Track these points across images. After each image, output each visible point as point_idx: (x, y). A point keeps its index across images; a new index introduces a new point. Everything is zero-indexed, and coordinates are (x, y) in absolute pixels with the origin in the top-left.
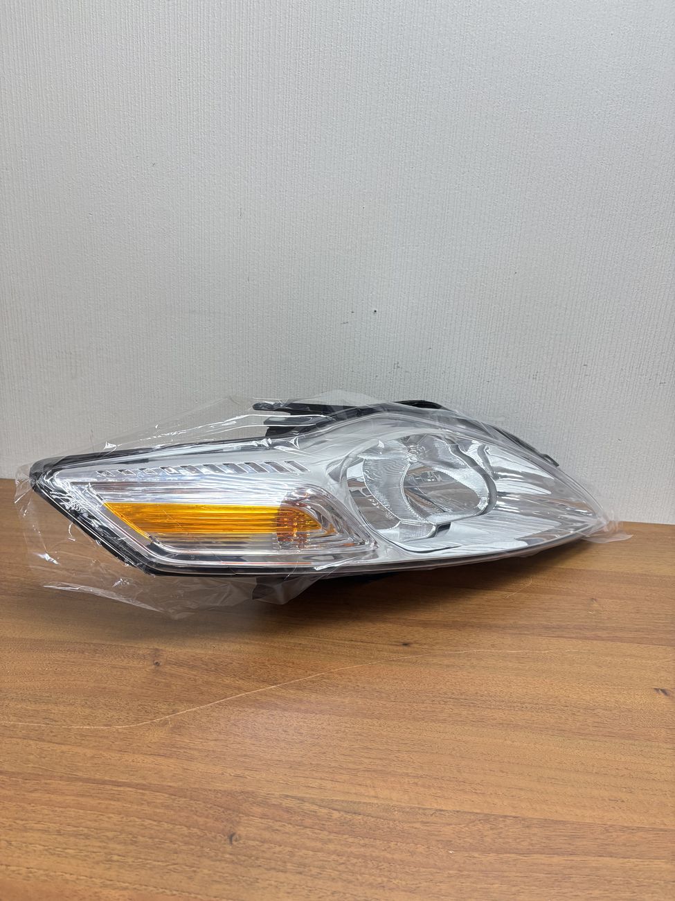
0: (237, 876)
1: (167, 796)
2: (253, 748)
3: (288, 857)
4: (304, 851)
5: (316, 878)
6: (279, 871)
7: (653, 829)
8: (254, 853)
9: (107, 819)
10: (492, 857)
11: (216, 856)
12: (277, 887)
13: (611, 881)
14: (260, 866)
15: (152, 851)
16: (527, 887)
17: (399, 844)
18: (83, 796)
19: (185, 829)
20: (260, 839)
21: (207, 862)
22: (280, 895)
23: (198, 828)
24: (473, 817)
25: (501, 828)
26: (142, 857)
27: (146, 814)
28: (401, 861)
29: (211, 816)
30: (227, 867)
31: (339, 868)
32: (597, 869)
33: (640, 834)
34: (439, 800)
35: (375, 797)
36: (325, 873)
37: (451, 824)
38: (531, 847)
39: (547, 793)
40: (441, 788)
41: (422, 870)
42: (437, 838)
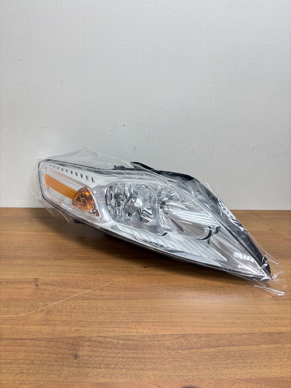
0: (79, 372)
1: (46, 342)
2: (83, 317)
3: (101, 362)
4: (109, 359)
5: (114, 369)
6: (97, 368)
8: (86, 362)
9: (19, 355)
10: (186, 351)
11: (70, 365)
12: (97, 375)
13: (234, 356)
14: (89, 367)
15: (41, 366)
16: (201, 362)
17: (148, 351)
18: (7, 346)
19: (55, 355)
20: (88, 356)
21: (65, 368)
22: (99, 378)
23: (61, 354)
24: (178, 336)
25: (189, 339)
26: (37, 369)
27: (37, 351)
28: (149, 357)
29: (66, 348)
30: (75, 369)
31: (124, 364)
32: (229, 352)
33: (245, 336)
34: (163, 330)
35: (137, 332)
36: (118, 366)
37: (168, 340)
38: (202, 346)
39: (207, 323)
40: (164, 326)
41: (158, 360)
42: (164, 346)
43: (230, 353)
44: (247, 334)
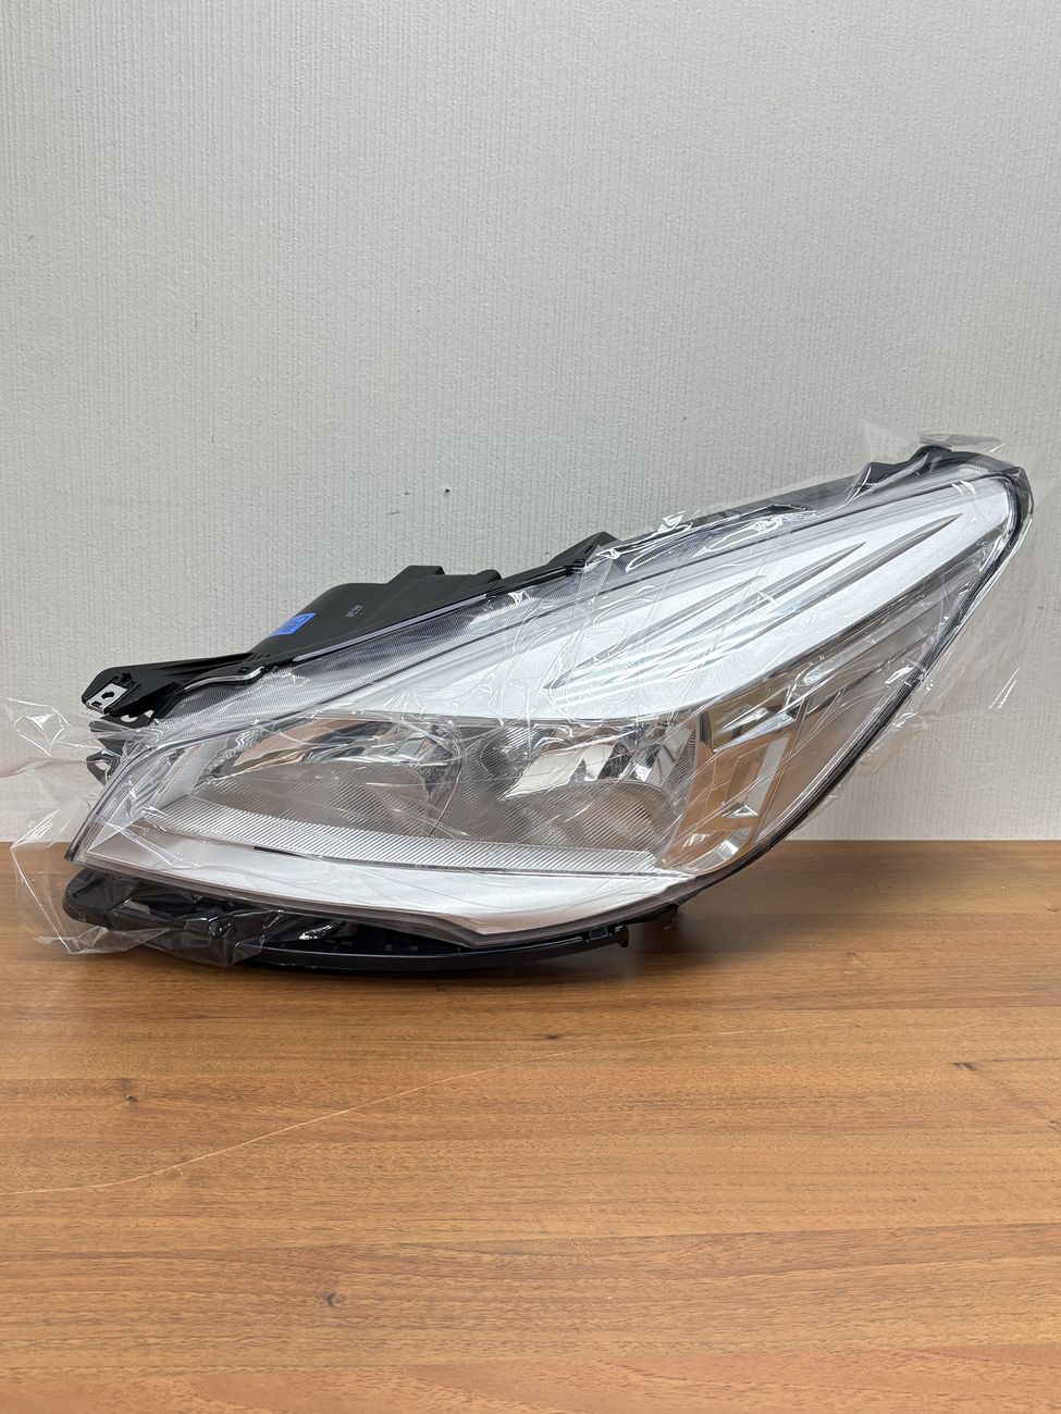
0: (351, 1340)
1: (210, 1261)
3: (425, 1312)
5: (473, 1330)
6: (413, 1328)
7: (960, 1228)
8: (371, 1312)
9: (121, 1298)
10: (730, 1281)
11: (312, 1322)
12: (416, 1346)
14: (384, 1326)
15: (209, 1327)
17: (591, 1281)
19: (253, 1296)
20: (375, 1296)
21: (299, 1330)
22: (425, 1354)
23: (274, 1294)
24: (696, 1240)
25: (740, 1248)
26: (195, 1335)
27: (183, 1285)
28: (597, 1298)
29: (289, 1278)
30: (334, 1332)
31: (506, 1316)
32: (885, 1278)
33: (943, 1234)
34: (642, 1226)
35: (544, 1232)
36: (486, 1323)
37: (663, 1252)
38: (786, 1264)
39: (803, 1202)
40: (643, 1212)
41: (631, 1305)
42: (648, 1269)
43: (886, 1282)
44: (952, 1230)
